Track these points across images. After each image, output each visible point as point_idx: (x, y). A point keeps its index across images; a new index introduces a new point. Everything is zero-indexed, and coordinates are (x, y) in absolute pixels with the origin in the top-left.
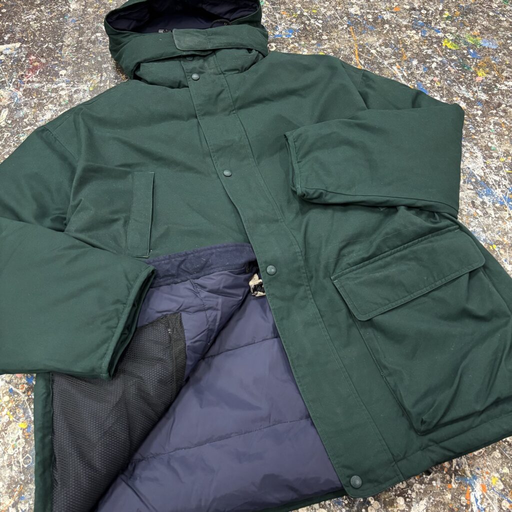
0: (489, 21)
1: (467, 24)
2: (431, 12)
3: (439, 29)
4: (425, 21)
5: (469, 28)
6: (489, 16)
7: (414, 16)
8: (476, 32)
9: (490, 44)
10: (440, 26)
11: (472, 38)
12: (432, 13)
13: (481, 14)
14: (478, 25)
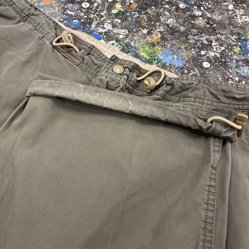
0: (177, 18)
1: (144, 24)
2: (96, 5)
3: (101, 33)
4: (82, 21)
5: (145, 31)
6: (178, 9)
7: (70, 13)
8: (156, 37)
9: (173, 59)
10: (104, 28)
11: (147, 48)
12: (97, 7)
13: (167, 6)
14: (160, 25)
